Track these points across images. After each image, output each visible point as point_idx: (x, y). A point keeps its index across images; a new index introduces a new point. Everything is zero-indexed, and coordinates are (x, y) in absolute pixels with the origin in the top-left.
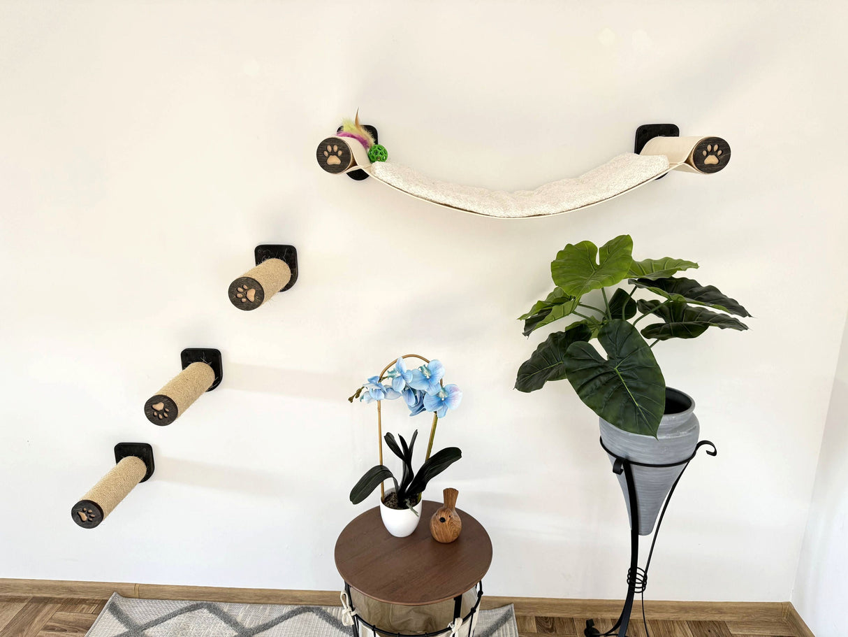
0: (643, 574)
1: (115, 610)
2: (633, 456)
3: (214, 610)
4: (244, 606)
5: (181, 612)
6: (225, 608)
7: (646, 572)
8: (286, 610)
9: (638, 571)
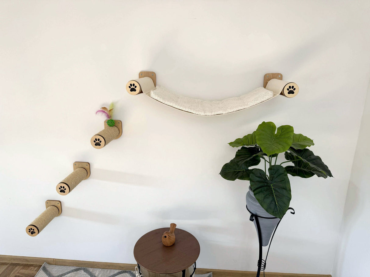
0: (264, 262)
1: (45, 269)
2: (259, 214)
3: (86, 271)
4: (99, 269)
5: (72, 271)
6: (91, 270)
7: (265, 262)
8: (116, 271)
9: (262, 261)
